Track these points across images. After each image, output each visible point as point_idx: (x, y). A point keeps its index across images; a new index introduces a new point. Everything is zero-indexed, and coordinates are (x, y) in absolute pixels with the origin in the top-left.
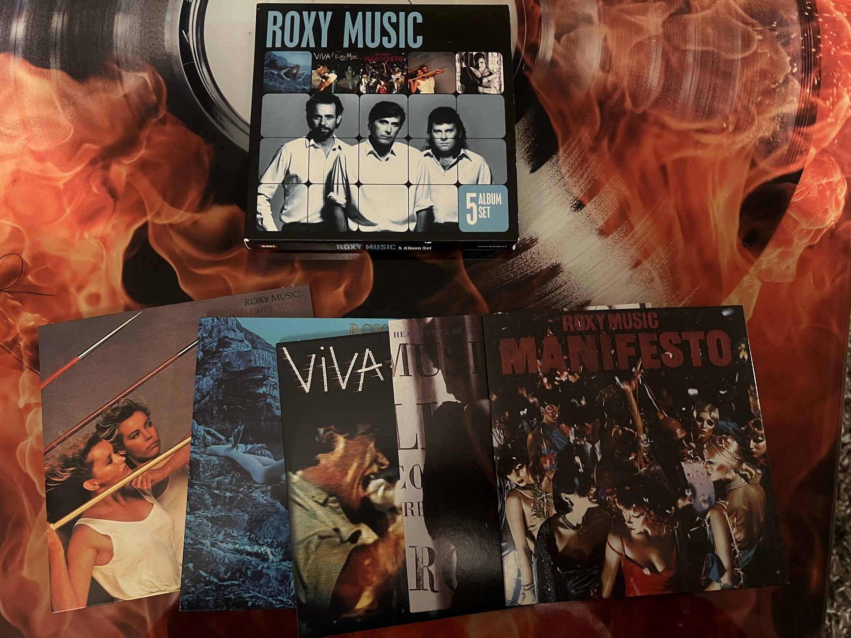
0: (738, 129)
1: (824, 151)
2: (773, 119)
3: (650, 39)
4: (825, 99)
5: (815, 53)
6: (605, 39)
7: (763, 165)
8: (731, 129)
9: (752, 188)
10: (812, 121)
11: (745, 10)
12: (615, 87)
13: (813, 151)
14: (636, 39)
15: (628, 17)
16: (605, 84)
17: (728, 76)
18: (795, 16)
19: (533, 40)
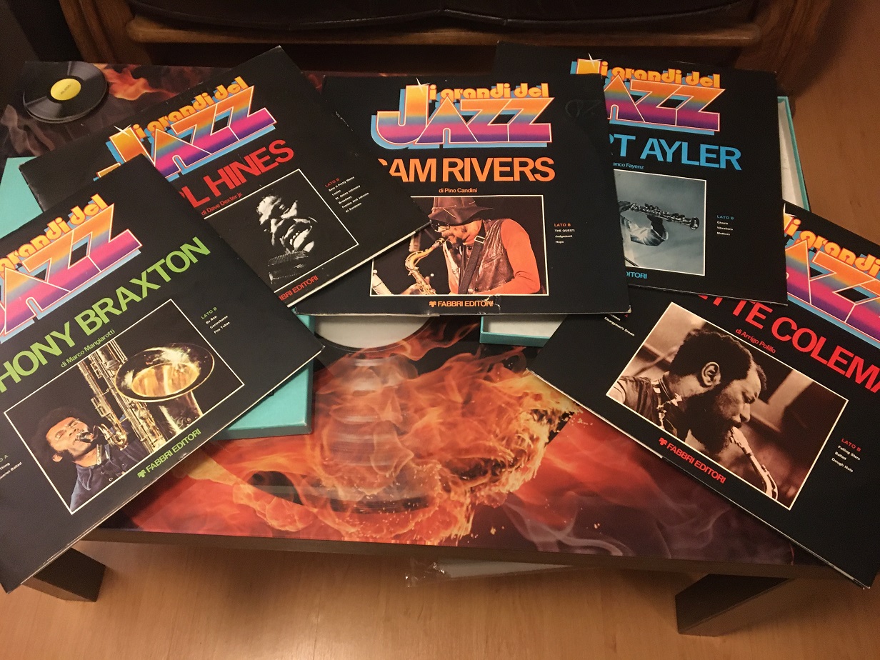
0: (326, 467)
1: (315, 517)
2: (334, 486)
3: (378, 414)
4: (351, 516)
5: (382, 510)
6: (374, 391)
7: (304, 481)
8: (325, 463)
9: (288, 477)
10: (335, 509)
11: (405, 466)
12: (344, 400)
13: (315, 510)
14: (376, 408)
15: (389, 402)
16: (346, 394)
17: (359, 459)
18: (406, 496)
19: (368, 356)
